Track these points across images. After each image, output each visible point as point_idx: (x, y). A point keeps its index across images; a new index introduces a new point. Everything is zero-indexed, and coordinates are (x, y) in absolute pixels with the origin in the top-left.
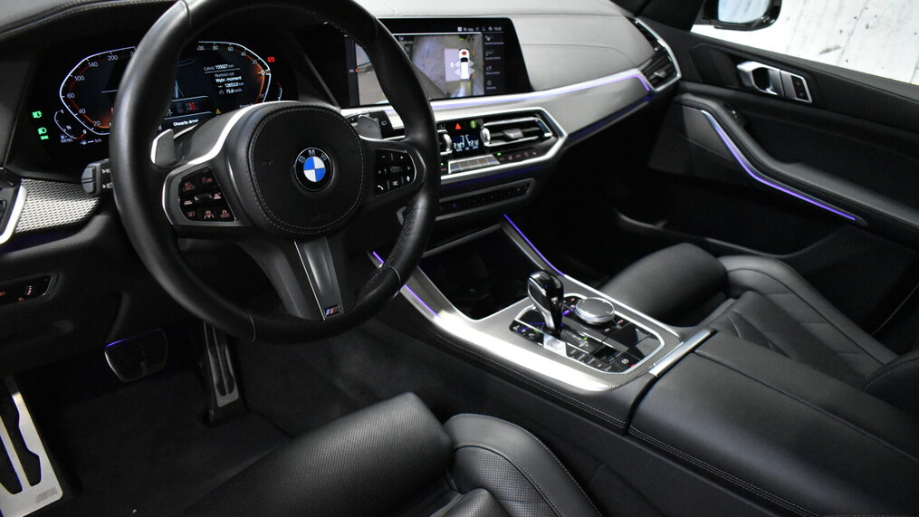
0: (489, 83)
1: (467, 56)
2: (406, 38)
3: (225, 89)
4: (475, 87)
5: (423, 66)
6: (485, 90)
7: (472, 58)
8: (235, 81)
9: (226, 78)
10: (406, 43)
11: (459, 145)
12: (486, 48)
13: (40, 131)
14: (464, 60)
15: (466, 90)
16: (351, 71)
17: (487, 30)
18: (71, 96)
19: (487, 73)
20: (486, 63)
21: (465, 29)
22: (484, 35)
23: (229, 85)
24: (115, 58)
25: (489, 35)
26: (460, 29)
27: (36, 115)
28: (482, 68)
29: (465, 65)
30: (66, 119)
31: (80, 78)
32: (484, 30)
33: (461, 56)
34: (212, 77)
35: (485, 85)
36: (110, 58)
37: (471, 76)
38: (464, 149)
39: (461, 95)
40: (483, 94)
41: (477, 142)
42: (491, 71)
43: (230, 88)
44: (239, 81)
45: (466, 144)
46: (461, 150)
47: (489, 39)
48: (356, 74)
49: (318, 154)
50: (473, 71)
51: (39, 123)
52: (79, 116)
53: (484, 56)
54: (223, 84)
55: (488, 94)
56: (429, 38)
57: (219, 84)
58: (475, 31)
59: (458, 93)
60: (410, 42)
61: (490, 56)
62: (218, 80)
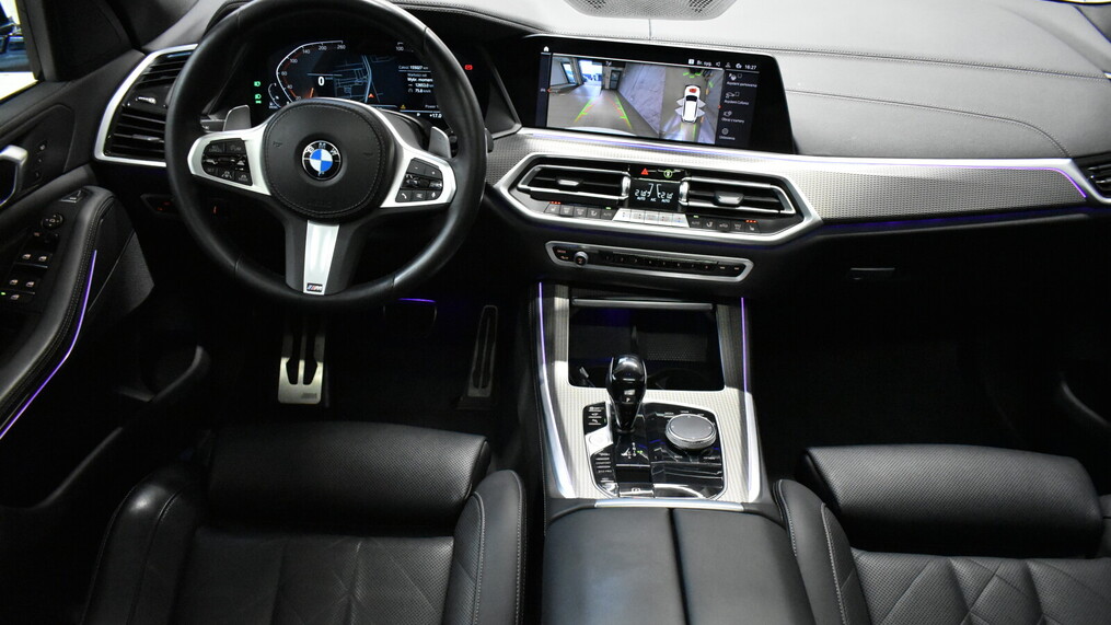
0: (725, 131)
1: (697, 94)
2: (615, 64)
3: (414, 87)
4: (702, 131)
5: (633, 97)
6: (717, 139)
7: (703, 97)
8: (426, 83)
9: (418, 78)
10: (614, 68)
11: (644, 194)
12: (726, 89)
13: (257, 96)
14: (691, 98)
15: (689, 133)
16: (543, 90)
17: (733, 67)
18: (284, 73)
19: (724, 119)
20: (724, 107)
21: (699, 62)
22: (727, 73)
23: (420, 85)
24: (324, 48)
25: (734, 73)
26: (691, 61)
27: (257, 84)
28: (717, 112)
29: (691, 105)
30: (277, 91)
31: (294, 61)
32: (728, 66)
33: (688, 93)
34: (405, 75)
35: (718, 133)
36: (321, 48)
37: (698, 120)
38: (648, 199)
39: (679, 139)
40: (713, 143)
41: (670, 196)
42: (731, 117)
43: (420, 88)
44: (430, 83)
45: (654, 194)
46: (644, 199)
47: (733, 78)
48: (547, 95)
49: (329, 148)
50: (702, 113)
51: (257, 90)
52: (287, 90)
53: (723, 98)
54: (414, 83)
55: (719, 144)
56: (645, 67)
57: (410, 82)
58: (714, 65)
59: (676, 135)
60: (620, 69)
61: (731, 99)
62: (409, 79)
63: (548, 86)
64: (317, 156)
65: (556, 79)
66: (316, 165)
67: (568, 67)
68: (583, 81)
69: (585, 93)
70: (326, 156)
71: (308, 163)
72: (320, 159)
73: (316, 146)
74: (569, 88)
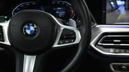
3: (58, 15)
8: (62, 13)
9: (59, 11)
16: (104, 12)
43: (60, 15)
48: (106, 13)
49: (33, 26)
54: (58, 13)
63: (105, 10)
64: (29, 29)
65: (108, 8)
66: (28, 32)
67: (112, 3)
68: (118, 7)
69: (119, 11)
70: (32, 28)
71: (25, 31)
72: (30, 30)
73: (28, 25)
74: (113, 10)
